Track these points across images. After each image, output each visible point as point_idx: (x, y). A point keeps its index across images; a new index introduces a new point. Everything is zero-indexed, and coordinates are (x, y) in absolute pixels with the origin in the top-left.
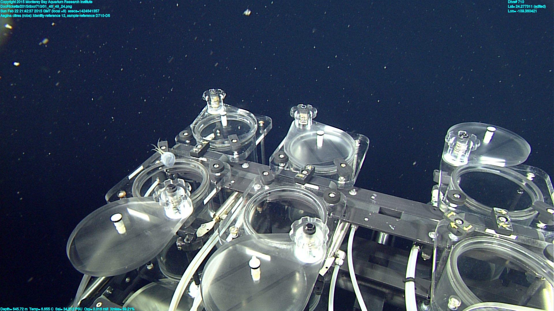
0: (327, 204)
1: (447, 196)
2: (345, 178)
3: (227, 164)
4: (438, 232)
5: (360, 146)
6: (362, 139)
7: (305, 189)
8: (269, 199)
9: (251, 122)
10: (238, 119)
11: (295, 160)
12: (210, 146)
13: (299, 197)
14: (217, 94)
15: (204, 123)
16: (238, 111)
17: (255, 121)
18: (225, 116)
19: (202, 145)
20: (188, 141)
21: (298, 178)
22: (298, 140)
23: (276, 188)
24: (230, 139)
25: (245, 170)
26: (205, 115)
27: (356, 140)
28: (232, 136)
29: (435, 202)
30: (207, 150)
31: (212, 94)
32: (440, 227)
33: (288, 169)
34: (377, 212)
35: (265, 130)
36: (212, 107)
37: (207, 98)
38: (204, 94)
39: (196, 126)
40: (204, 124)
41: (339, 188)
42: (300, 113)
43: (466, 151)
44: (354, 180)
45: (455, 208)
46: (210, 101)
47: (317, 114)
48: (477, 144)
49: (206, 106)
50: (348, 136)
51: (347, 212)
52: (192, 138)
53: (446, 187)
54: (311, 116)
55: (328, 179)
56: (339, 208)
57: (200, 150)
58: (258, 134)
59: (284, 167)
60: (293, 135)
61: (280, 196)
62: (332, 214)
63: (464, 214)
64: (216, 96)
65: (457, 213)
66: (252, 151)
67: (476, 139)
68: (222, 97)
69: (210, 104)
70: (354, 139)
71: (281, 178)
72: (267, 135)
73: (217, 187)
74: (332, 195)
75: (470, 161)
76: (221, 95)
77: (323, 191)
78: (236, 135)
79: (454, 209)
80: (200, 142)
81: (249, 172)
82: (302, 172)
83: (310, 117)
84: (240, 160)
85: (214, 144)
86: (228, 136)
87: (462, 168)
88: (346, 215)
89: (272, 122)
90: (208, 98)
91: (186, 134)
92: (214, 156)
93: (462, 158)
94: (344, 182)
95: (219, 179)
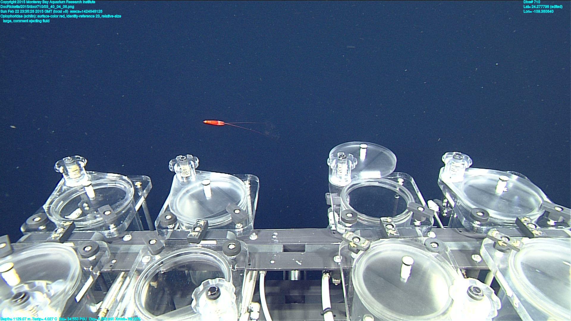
0: (229, 258)
1: (341, 217)
2: (242, 224)
3: (102, 243)
4: (341, 255)
5: (250, 187)
6: (251, 179)
7: (202, 247)
8: (163, 270)
9: (125, 185)
10: (109, 185)
11: (184, 218)
12: (75, 226)
13: (197, 258)
14: (74, 162)
15: (64, 199)
16: (107, 177)
17: (130, 185)
18: (91, 186)
19: (64, 228)
20: (42, 228)
21: (191, 237)
22: (184, 194)
23: (168, 255)
24: (101, 211)
25: (127, 243)
26: (63, 189)
27: (246, 181)
28: (104, 208)
29: (333, 224)
30: (73, 232)
31: (67, 164)
32: (342, 249)
33: (179, 230)
34: (282, 251)
35: (145, 191)
36: (72, 179)
37: (61, 170)
38: (56, 165)
39: (52, 206)
40: (63, 201)
41: (238, 236)
42: (180, 165)
43: (348, 170)
44: (252, 224)
45: (350, 227)
46: (67, 171)
47: (199, 163)
48: (355, 162)
49: (63, 179)
50: (236, 179)
51: (251, 260)
52: (48, 222)
53: (339, 207)
54: (193, 166)
55: (224, 230)
56: (242, 258)
57: (61, 235)
58: (137, 197)
59: (174, 228)
60: (177, 191)
61: (175, 263)
62: (237, 266)
63: (359, 231)
64: (75, 164)
65: (353, 232)
66: (132, 219)
67: (353, 158)
68: (83, 164)
69: (67, 175)
70: (243, 181)
71: (172, 241)
72: (148, 196)
73: (94, 273)
74: (232, 247)
75: (353, 179)
76: (80, 162)
77: (221, 244)
78: (108, 205)
79: (350, 229)
80: (59, 225)
81: (132, 244)
82: (194, 230)
83: (192, 168)
84: (120, 233)
85: (82, 223)
86: (98, 209)
87: (348, 187)
88: (251, 263)
89: (150, 181)
90: (63, 169)
91: (38, 219)
92: (84, 237)
93: (346, 177)
94: (242, 229)
95: (94, 264)
